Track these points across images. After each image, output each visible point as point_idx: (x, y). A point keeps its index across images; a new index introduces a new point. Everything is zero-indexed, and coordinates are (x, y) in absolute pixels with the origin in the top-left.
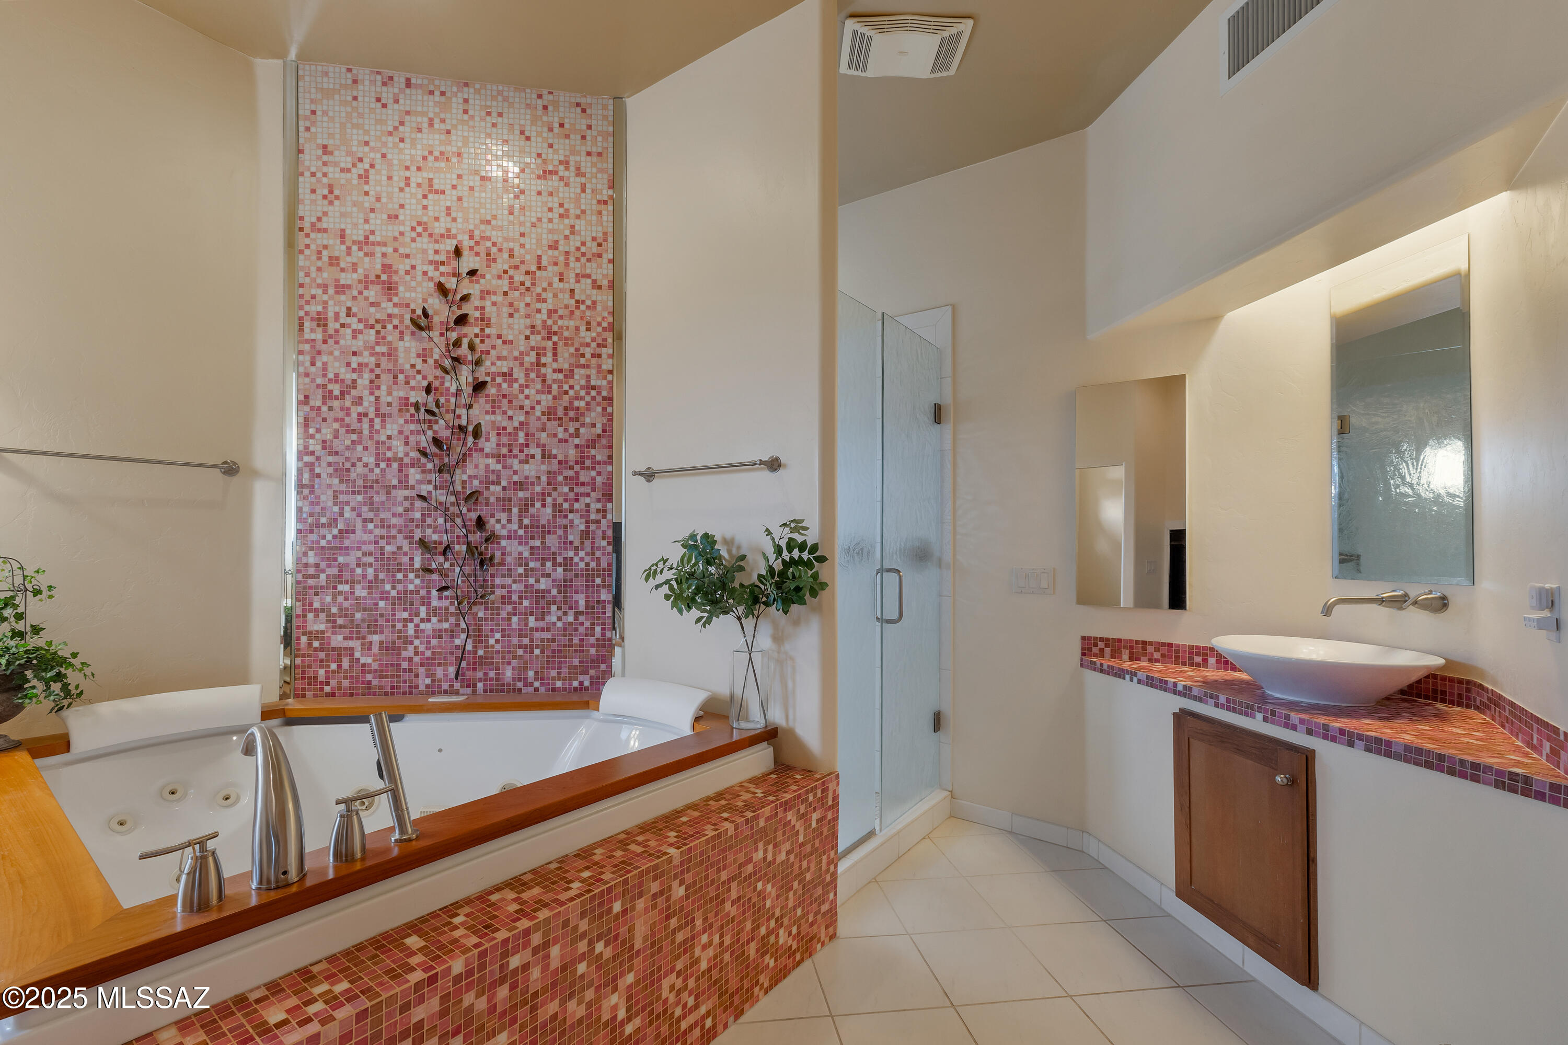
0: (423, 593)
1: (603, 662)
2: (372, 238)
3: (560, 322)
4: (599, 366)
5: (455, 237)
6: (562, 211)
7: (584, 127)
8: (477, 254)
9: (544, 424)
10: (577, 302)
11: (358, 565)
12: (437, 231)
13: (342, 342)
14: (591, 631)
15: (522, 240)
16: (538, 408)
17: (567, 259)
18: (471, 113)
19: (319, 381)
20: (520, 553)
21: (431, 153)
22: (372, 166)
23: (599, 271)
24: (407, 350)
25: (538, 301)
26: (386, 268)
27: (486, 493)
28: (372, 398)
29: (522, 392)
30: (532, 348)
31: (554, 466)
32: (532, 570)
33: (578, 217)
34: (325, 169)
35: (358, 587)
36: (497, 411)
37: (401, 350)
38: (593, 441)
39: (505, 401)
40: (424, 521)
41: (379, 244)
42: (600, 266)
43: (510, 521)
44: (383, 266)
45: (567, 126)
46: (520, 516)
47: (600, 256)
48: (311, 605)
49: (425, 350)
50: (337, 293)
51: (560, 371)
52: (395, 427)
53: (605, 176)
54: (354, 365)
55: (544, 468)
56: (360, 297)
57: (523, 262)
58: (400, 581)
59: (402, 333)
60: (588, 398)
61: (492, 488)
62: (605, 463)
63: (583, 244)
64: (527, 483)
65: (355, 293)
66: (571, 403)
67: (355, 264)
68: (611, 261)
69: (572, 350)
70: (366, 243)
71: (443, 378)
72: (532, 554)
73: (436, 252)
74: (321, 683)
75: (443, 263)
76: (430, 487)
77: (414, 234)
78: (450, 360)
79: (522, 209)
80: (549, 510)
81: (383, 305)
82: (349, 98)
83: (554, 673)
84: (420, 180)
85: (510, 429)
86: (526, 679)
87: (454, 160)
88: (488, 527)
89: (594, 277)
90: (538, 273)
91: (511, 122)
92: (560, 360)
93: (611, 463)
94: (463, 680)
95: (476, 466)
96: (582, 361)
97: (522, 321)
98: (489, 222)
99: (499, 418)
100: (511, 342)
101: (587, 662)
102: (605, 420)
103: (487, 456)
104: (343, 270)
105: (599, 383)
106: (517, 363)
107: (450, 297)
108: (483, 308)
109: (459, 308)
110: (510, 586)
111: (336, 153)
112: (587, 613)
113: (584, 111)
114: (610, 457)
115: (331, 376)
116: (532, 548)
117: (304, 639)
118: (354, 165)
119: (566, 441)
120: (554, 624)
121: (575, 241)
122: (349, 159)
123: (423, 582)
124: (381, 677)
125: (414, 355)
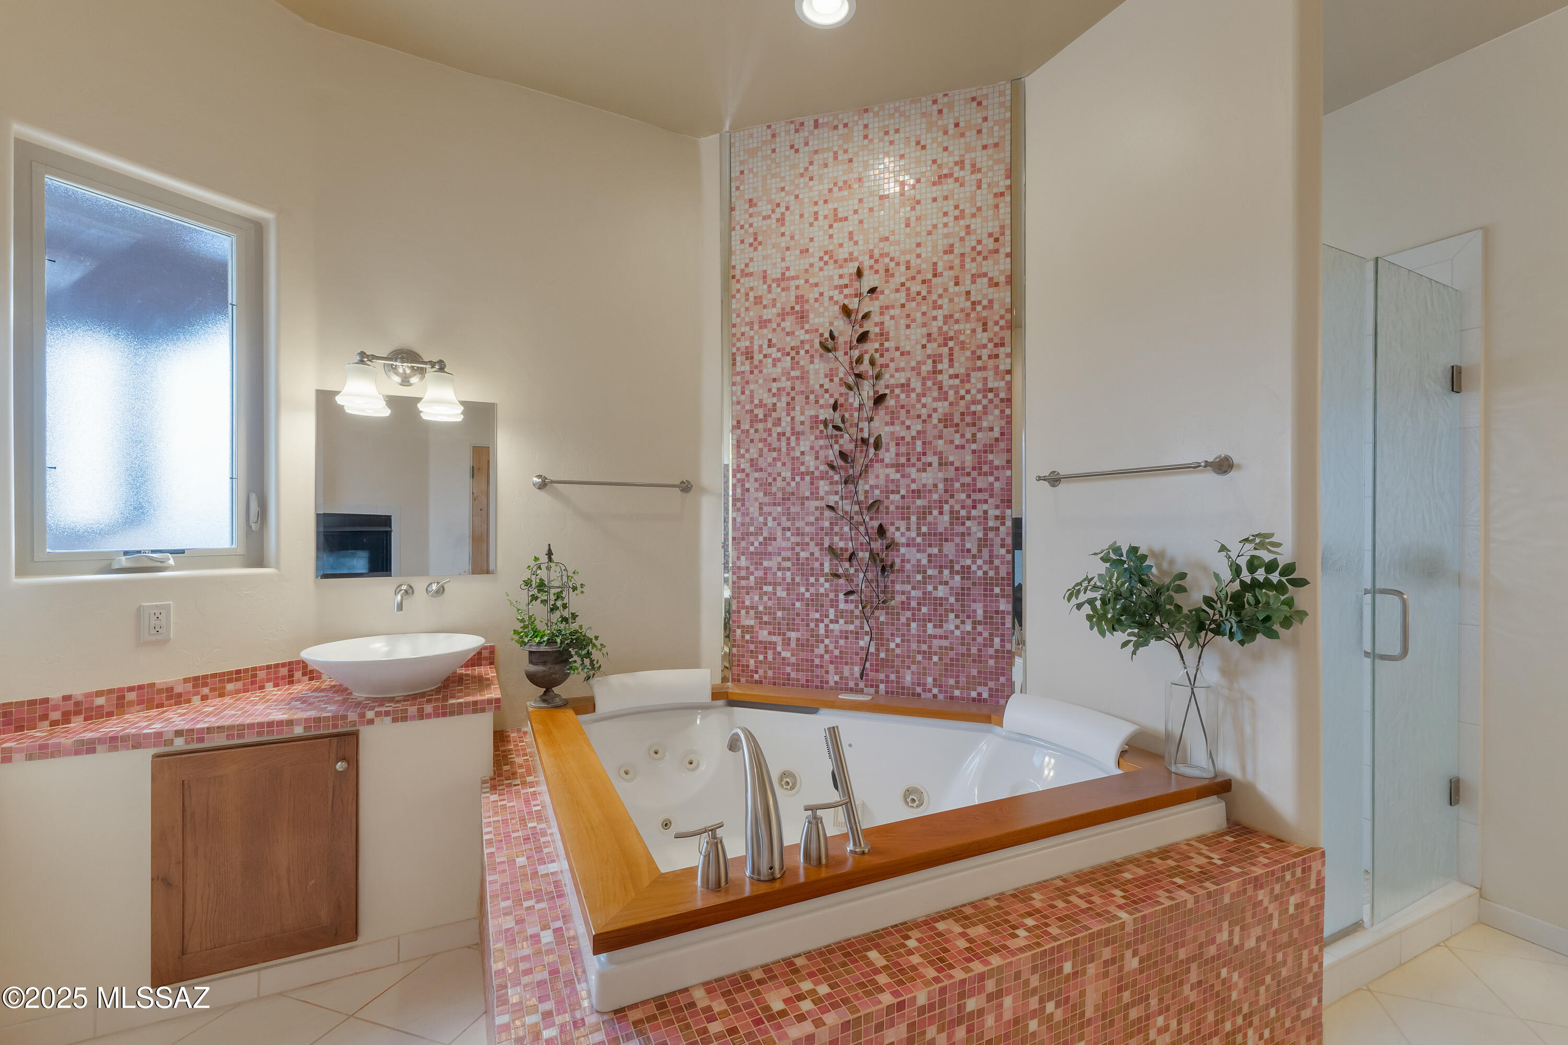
0: (832, 596)
1: (1003, 675)
2: (787, 274)
3: (956, 327)
4: (997, 367)
5: (857, 259)
6: (957, 213)
7: (980, 121)
8: (877, 272)
9: (941, 431)
10: (974, 303)
11: (779, 569)
12: (841, 257)
13: (765, 371)
14: (989, 643)
15: (918, 251)
16: (935, 415)
17: (962, 261)
18: (870, 137)
19: (748, 407)
20: (919, 561)
21: (835, 184)
22: (787, 208)
23: (996, 267)
24: (817, 372)
25: (934, 308)
26: (800, 299)
27: (886, 503)
28: (789, 419)
29: (919, 401)
30: (929, 357)
31: (951, 472)
32: (930, 577)
33: (974, 215)
34: (751, 220)
35: (779, 588)
36: (896, 422)
37: (811, 372)
38: (991, 445)
39: (903, 412)
40: (832, 529)
41: (793, 278)
42: (997, 263)
43: (908, 529)
44: (797, 297)
45: (962, 124)
46: (918, 524)
47: (996, 251)
48: (743, 602)
49: (831, 370)
50: (761, 328)
51: (957, 376)
52: (808, 443)
53: (1002, 166)
54: (774, 391)
55: (941, 475)
56: (779, 329)
57: (919, 272)
58: (812, 585)
59: (812, 356)
60: (985, 402)
61: (892, 497)
62: (1003, 468)
63: (979, 242)
64: (924, 491)
65: (774, 325)
66: (968, 408)
67: (774, 300)
68: (1009, 255)
69: (968, 353)
70: (783, 280)
71: (847, 394)
72: (930, 561)
73: (841, 276)
74: (752, 671)
75: (846, 286)
76: (837, 498)
77: (822, 264)
78: (853, 377)
79: (918, 219)
80: (946, 518)
81: (797, 333)
82: (769, 152)
83: (952, 682)
84: (826, 212)
85: (908, 439)
86: (925, 684)
87: (856, 186)
88: (889, 534)
89: (990, 275)
90: (934, 280)
91: (907, 135)
92: (956, 365)
93: (1010, 468)
94: (867, 680)
95: (877, 477)
96: (979, 363)
97: (919, 331)
98: (887, 239)
99: (897, 428)
100: (909, 353)
101: (985, 673)
102: (1003, 423)
103: (887, 466)
104: (765, 307)
105: (996, 385)
106: (914, 373)
107: (853, 317)
108: (882, 323)
109: (861, 326)
110: (909, 593)
111: (759, 204)
112: (986, 623)
113: (979, 104)
114: (1009, 462)
115: (756, 402)
116: (930, 556)
117: (739, 632)
118: (773, 211)
119: (963, 447)
120: (952, 632)
121: (971, 241)
122: (769, 207)
123: (831, 585)
124: (798, 670)
125: (822, 376)
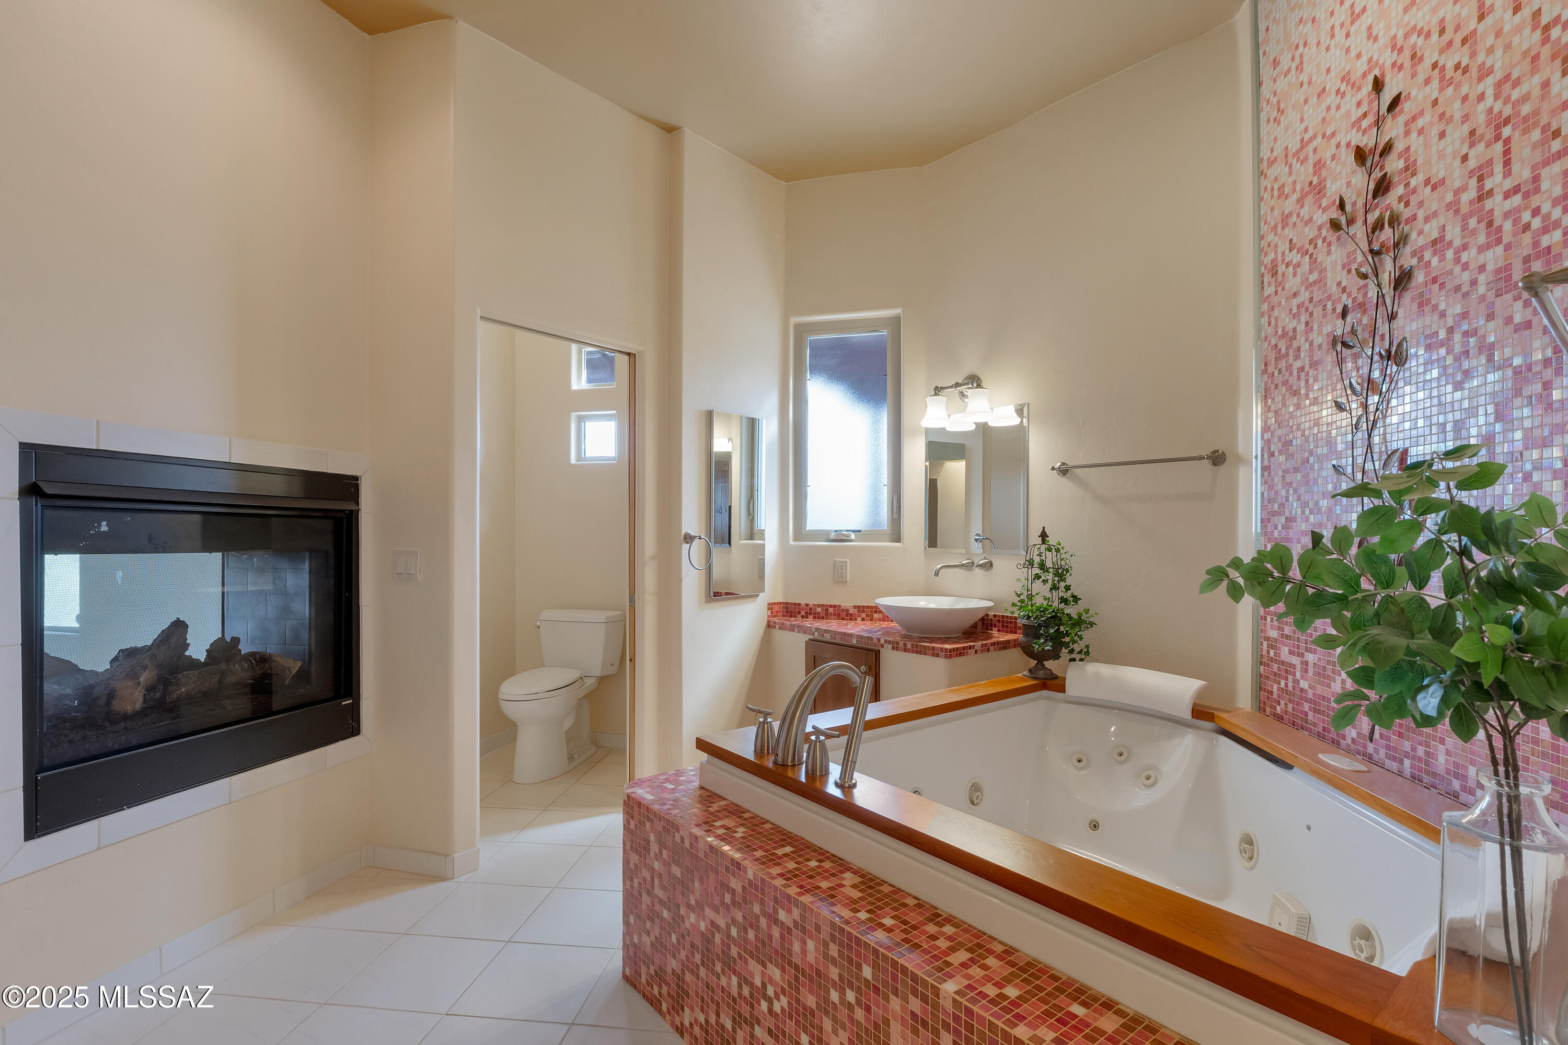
2: (1306, 138)
3: (1516, 94)
5: (1377, 63)
8: (1401, 68)
12: (1358, 73)
13: (1287, 286)
16: (1482, 278)
19: (1273, 342)
22: (1306, 44)
24: (1334, 264)
25: (1481, 79)
26: (1319, 166)
28: (1307, 346)
29: (1458, 260)
30: (1472, 172)
34: (1275, 87)
36: (1427, 309)
37: (1329, 268)
39: (1436, 288)
41: (1311, 140)
44: (1315, 165)
49: (1348, 256)
50: (1283, 228)
51: (1517, 190)
52: (1322, 375)
54: (1295, 310)
55: (1491, 388)
56: (1299, 220)
57: (1458, 28)
59: (1328, 244)
65: (1295, 218)
66: (1538, 244)
67: (1295, 182)
70: (1302, 148)
71: (1365, 286)
73: (1358, 104)
74: (1275, 701)
75: (1364, 116)
77: (1339, 99)
78: (1370, 258)
81: (1315, 218)
85: (1443, 334)
90: (1481, 27)
92: (1516, 167)
94: (1389, 747)
96: (1556, 146)
97: (1457, 134)
99: (1428, 319)
100: (1443, 181)
103: (1412, 388)
104: (1287, 196)
106: (1451, 212)
107: (1370, 159)
108: (1408, 149)
109: (1380, 169)
111: (1282, 59)
115: (1280, 332)
117: (1265, 645)
118: (1293, 59)
122: (1290, 55)
125: (1339, 268)
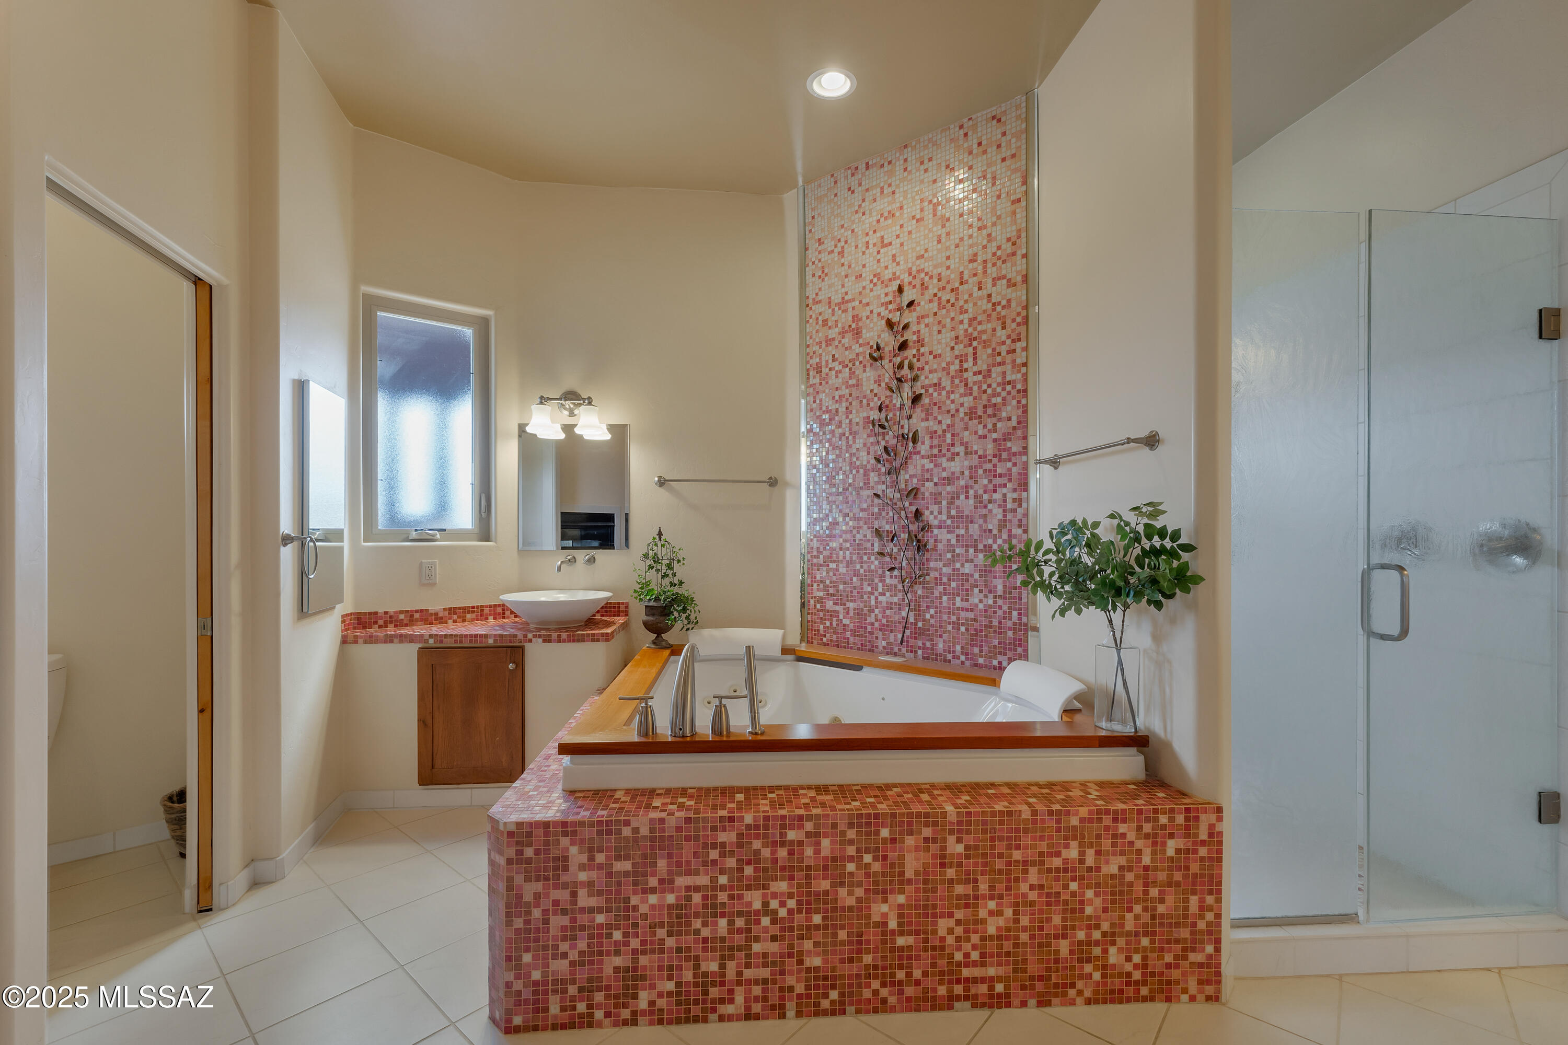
0: (880, 572)
1: (1020, 646)
2: (846, 298)
3: (979, 328)
4: (1014, 361)
5: (899, 277)
6: (980, 224)
7: (999, 136)
8: (914, 287)
9: (966, 424)
10: (994, 304)
11: (841, 549)
12: (887, 277)
13: (830, 382)
14: (1007, 616)
15: (948, 263)
16: (962, 410)
17: (985, 267)
18: (909, 169)
19: (818, 414)
20: (949, 541)
21: (882, 215)
22: (846, 242)
23: (1014, 269)
24: (868, 379)
25: (961, 313)
26: (856, 318)
27: (922, 489)
28: (847, 421)
29: (948, 397)
30: (956, 357)
31: (975, 460)
32: (958, 555)
33: (994, 224)
34: (820, 257)
35: (841, 565)
36: (930, 418)
37: (864, 379)
38: (1009, 434)
39: (936, 408)
40: (880, 514)
41: (850, 301)
42: (1014, 264)
43: (940, 513)
44: (853, 317)
45: (984, 143)
46: (948, 508)
47: (1014, 254)
48: (815, 577)
49: (879, 376)
50: (827, 346)
51: (980, 373)
52: (861, 441)
53: (1019, 174)
54: (837, 398)
55: (966, 463)
56: (840, 345)
57: (948, 282)
58: (866, 562)
59: (865, 366)
60: (1004, 394)
61: (927, 484)
62: (1020, 453)
63: (999, 248)
64: (953, 478)
65: (837, 343)
66: (989, 401)
67: (837, 321)
68: (1025, 256)
69: (989, 351)
70: (843, 303)
71: (891, 396)
72: (958, 541)
73: (886, 294)
74: (821, 635)
75: (890, 302)
76: (884, 487)
77: (872, 285)
78: (895, 381)
79: (948, 234)
80: (971, 501)
81: (853, 348)
82: (833, 197)
83: (976, 650)
84: (875, 241)
85: (940, 432)
86: (954, 652)
87: (897, 214)
88: (925, 518)
89: (1008, 277)
90: (961, 288)
91: (939, 161)
92: (979, 362)
93: (1026, 453)
94: (907, 646)
95: (915, 467)
96: (999, 359)
97: (948, 335)
98: (922, 256)
99: (931, 423)
100: (940, 355)
101: (1005, 643)
102: (1020, 412)
103: (923, 457)
104: (830, 328)
105: (1014, 377)
106: (945, 373)
107: (895, 328)
108: (919, 331)
109: (902, 336)
110: (941, 569)
111: (826, 242)
112: (1005, 598)
113: (999, 121)
114: (1025, 448)
115: (824, 408)
116: (958, 536)
117: (812, 601)
118: (836, 246)
119: (985, 437)
120: (977, 605)
121: (992, 247)
122: (833, 243)
123: (880, 563)
124: (855, 636)
125: (872, 382)
